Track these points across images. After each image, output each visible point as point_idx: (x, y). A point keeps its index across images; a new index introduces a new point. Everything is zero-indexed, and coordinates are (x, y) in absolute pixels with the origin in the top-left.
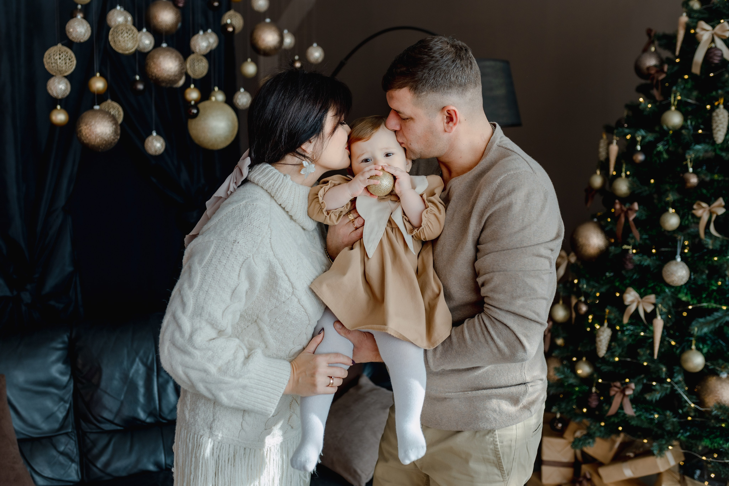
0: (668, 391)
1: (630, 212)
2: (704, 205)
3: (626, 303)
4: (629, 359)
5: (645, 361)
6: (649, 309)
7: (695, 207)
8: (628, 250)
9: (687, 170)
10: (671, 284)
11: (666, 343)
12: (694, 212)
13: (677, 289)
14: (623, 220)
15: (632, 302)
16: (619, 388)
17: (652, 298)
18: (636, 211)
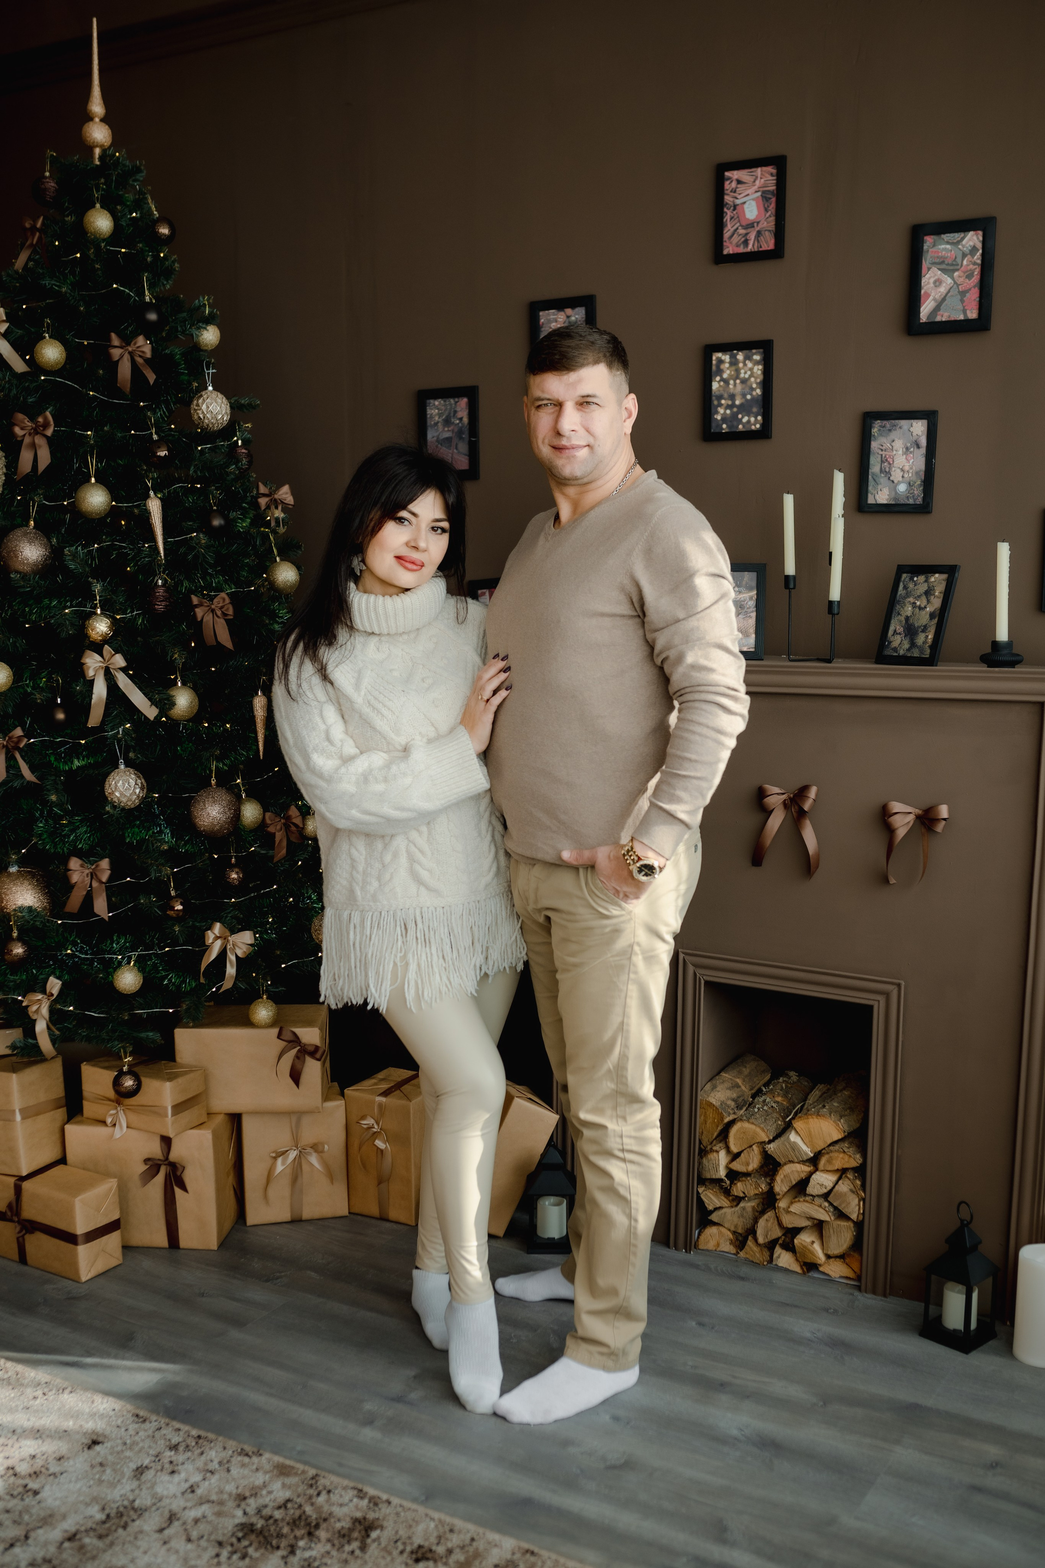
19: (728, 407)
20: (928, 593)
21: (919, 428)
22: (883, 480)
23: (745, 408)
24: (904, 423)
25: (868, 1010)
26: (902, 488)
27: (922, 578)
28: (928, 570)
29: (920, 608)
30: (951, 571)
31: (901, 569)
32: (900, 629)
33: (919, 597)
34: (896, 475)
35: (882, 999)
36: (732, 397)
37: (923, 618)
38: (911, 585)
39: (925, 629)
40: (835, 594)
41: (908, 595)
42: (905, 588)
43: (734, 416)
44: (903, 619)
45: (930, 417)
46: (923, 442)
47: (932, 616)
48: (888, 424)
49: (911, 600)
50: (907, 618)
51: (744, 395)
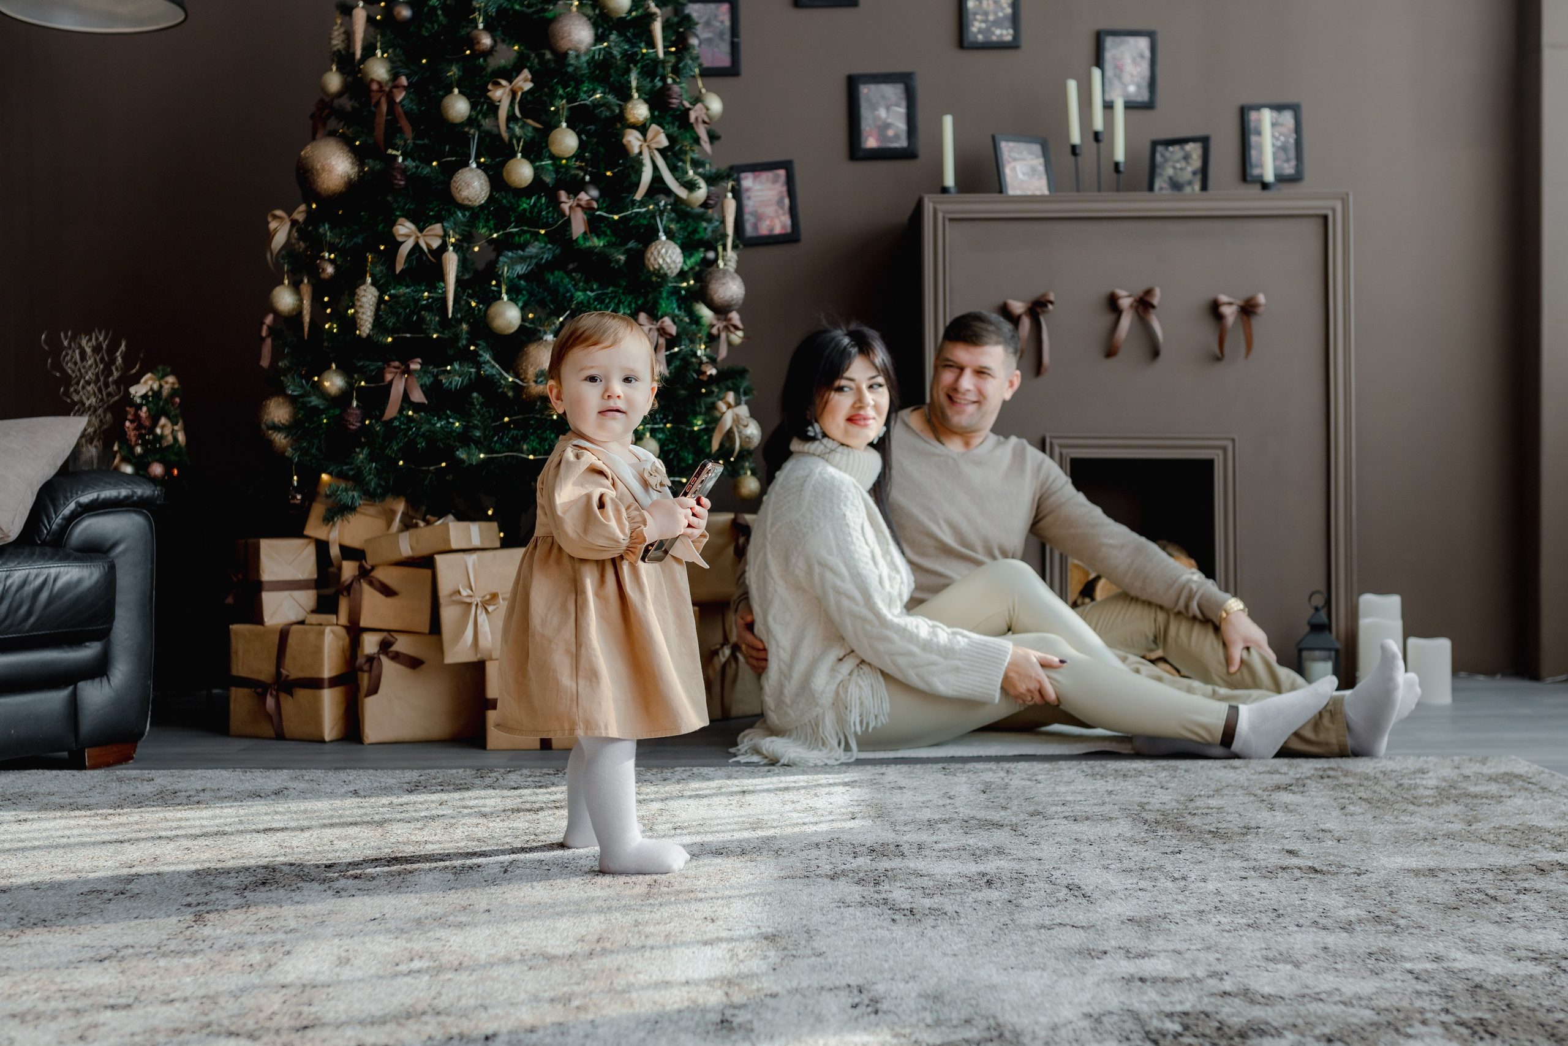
0: (473, 376)
1: (395, 90)
2: (504, 82)
3: (400, 239)
4: (408, 335)
5: (436, 331)
6: (436, 244)
7: (490, 87)
8: (396, 157)
9: (476, 27)
10: (466, 202)
11: (463, 303)
12: (489, 94)
13: (476, 213)
14: (384, 107)
15: (408, 236)
16: (398, 368)
17: (437, 228)
18: (404, 87)
19: (982, 21)
20: (1187, 158)
21: (1143, 43)
22: (1116, 83)
23: (997, 23)
24: (1131, 40)
25: (1209, 464)
26: (1132, 89)
27: (1177, 148)
28: (1182, 141)
29: (1181, 169)
30: (1205, 141)
31: (1155, 144)
32: (1165, 185)
33: (1178, 161)
34: (1127, 78)
35: (1220, 453)
36: (986, 14)
37: (1187, 175)
38: (1167, 154)
39: (1190, 183)
40: (1120, 155)
41: (1166, 160)
42: (1162, 156)
43: (988, 30)
44: (1167, 179)
45: (1151, 35)
46: (1147, 54)
47: (1194, 173)
48: (1118, 39)
49: (1171, 163)
50: (1170, 178)
51: (996, 13)
